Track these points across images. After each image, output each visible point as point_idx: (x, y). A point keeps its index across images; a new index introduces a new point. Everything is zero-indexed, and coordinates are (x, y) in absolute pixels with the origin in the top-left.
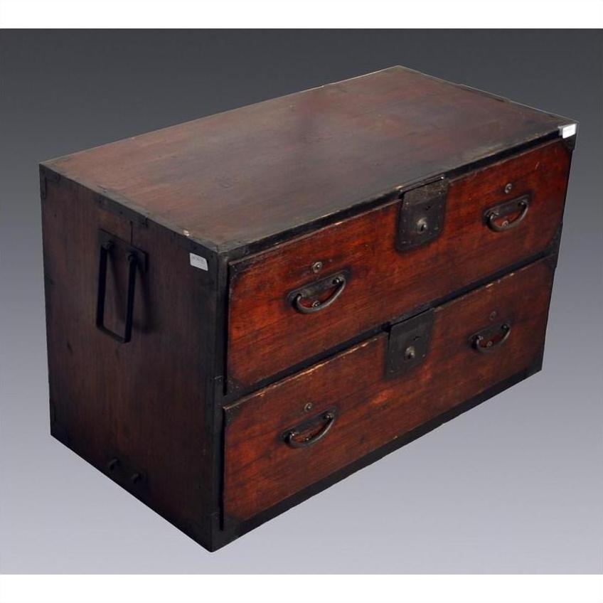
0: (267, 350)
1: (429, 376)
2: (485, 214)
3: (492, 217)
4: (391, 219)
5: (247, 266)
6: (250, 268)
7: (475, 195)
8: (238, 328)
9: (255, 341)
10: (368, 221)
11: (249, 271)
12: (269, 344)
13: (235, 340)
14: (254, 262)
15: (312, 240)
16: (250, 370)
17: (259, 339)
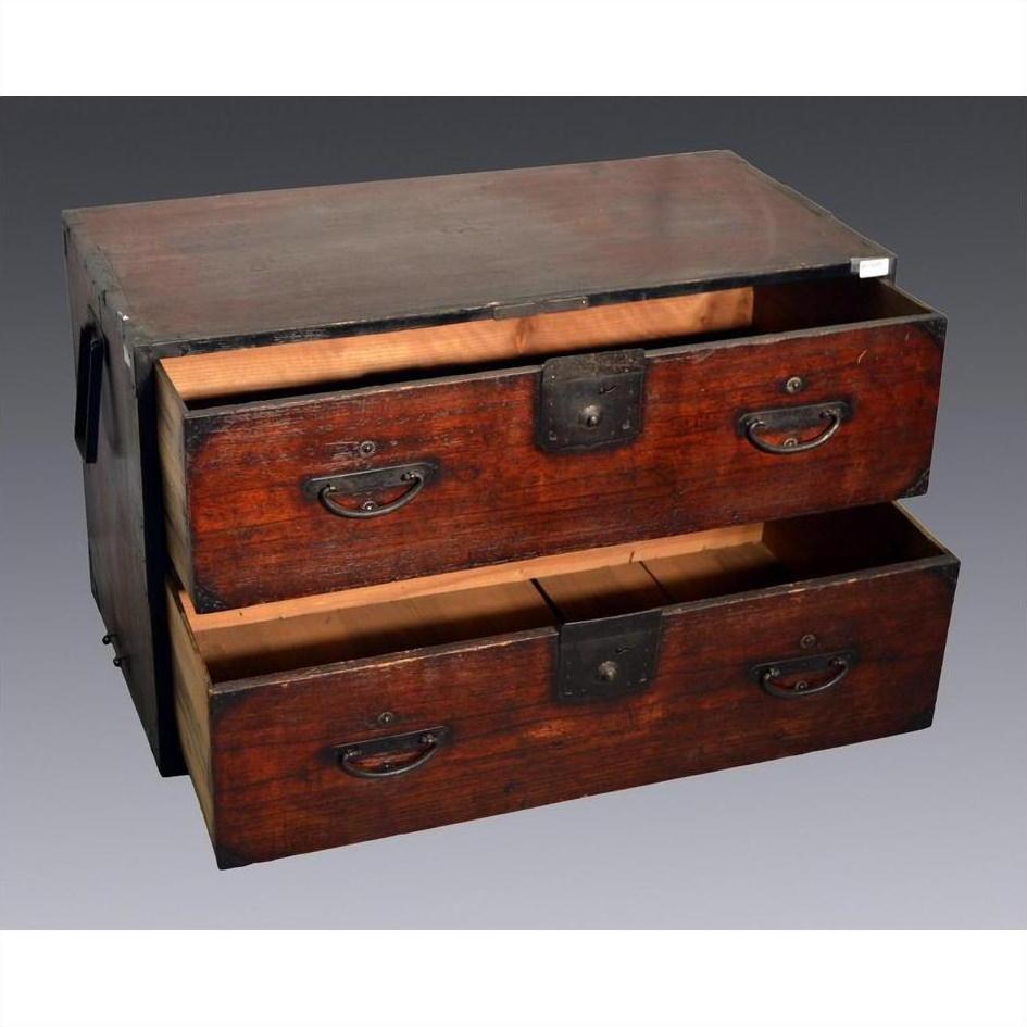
0: (273, 559)
1: (657, 714)
2: (741, 420)
3: (754, 426)
4: (521, 395)
5: (219, 425)
6: (225, 429)
7: (713, 385)
8: (210, 516)
9: (246, 542)
10: (470, 392)
11: (224, 433)
12: (276, 552)
13: (205, 533)
14: (232, 422)
15: (349, 405)
16: (239, 585)
17: (253, 540)
